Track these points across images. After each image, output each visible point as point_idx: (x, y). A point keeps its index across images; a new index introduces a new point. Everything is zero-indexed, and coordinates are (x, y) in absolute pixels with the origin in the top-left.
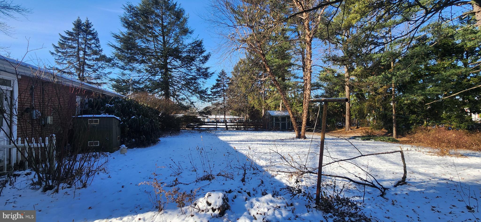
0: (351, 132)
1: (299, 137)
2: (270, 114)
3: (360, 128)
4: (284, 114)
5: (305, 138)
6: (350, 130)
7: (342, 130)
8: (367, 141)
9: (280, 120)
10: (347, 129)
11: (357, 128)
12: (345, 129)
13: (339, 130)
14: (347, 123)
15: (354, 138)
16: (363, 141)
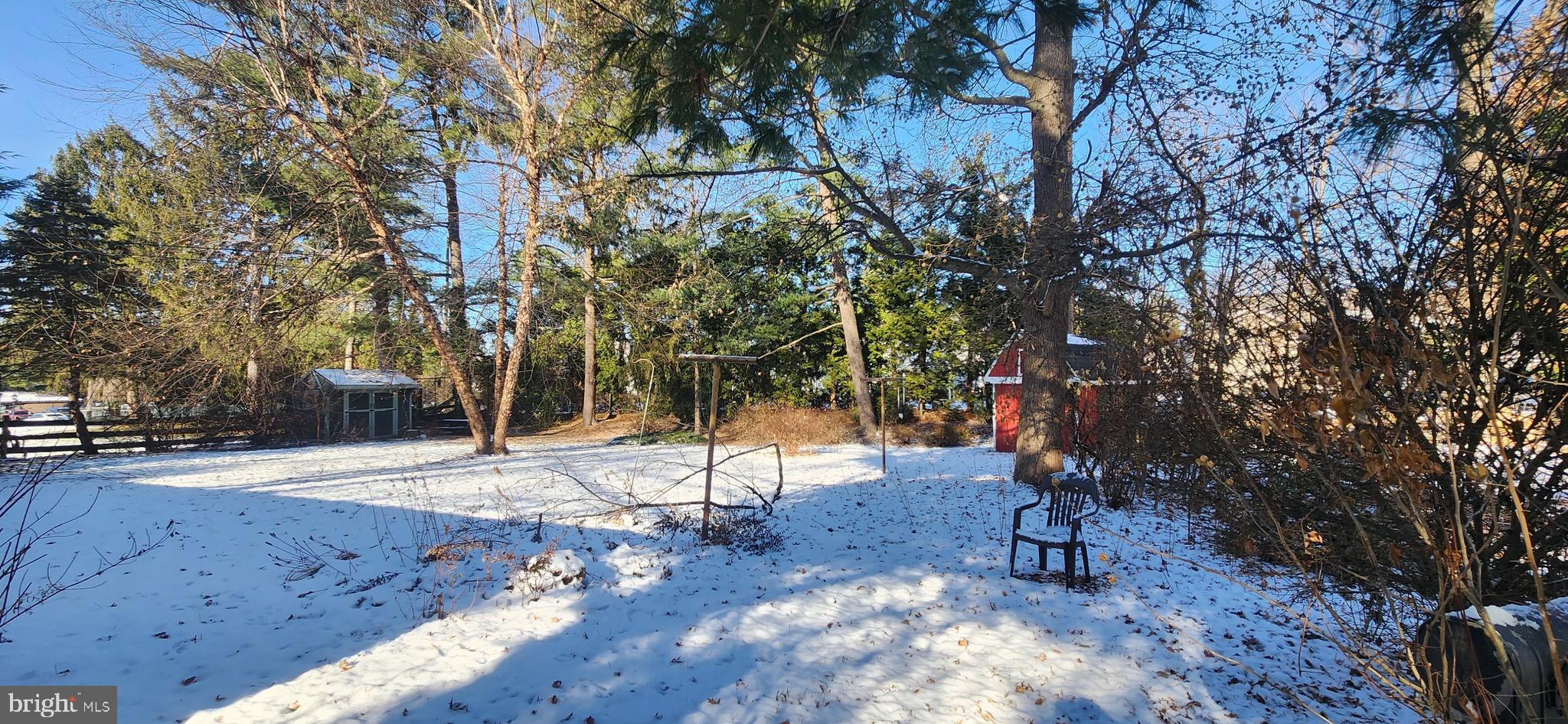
0: (598, 429)
1: (488, 449)
2: (331, 385)
3: (619, 417)
4: (382, 379)
5: (506, 452)
6: (595, 424)
7: (573, 424)
8: (651, 446)
9: (372, 401)
10: (588, 422)
11: (609, 418)
12: (580, 421)
13: (564, 427)
14: (588, 404)
15: (620, 441)
16: (644, 447)
